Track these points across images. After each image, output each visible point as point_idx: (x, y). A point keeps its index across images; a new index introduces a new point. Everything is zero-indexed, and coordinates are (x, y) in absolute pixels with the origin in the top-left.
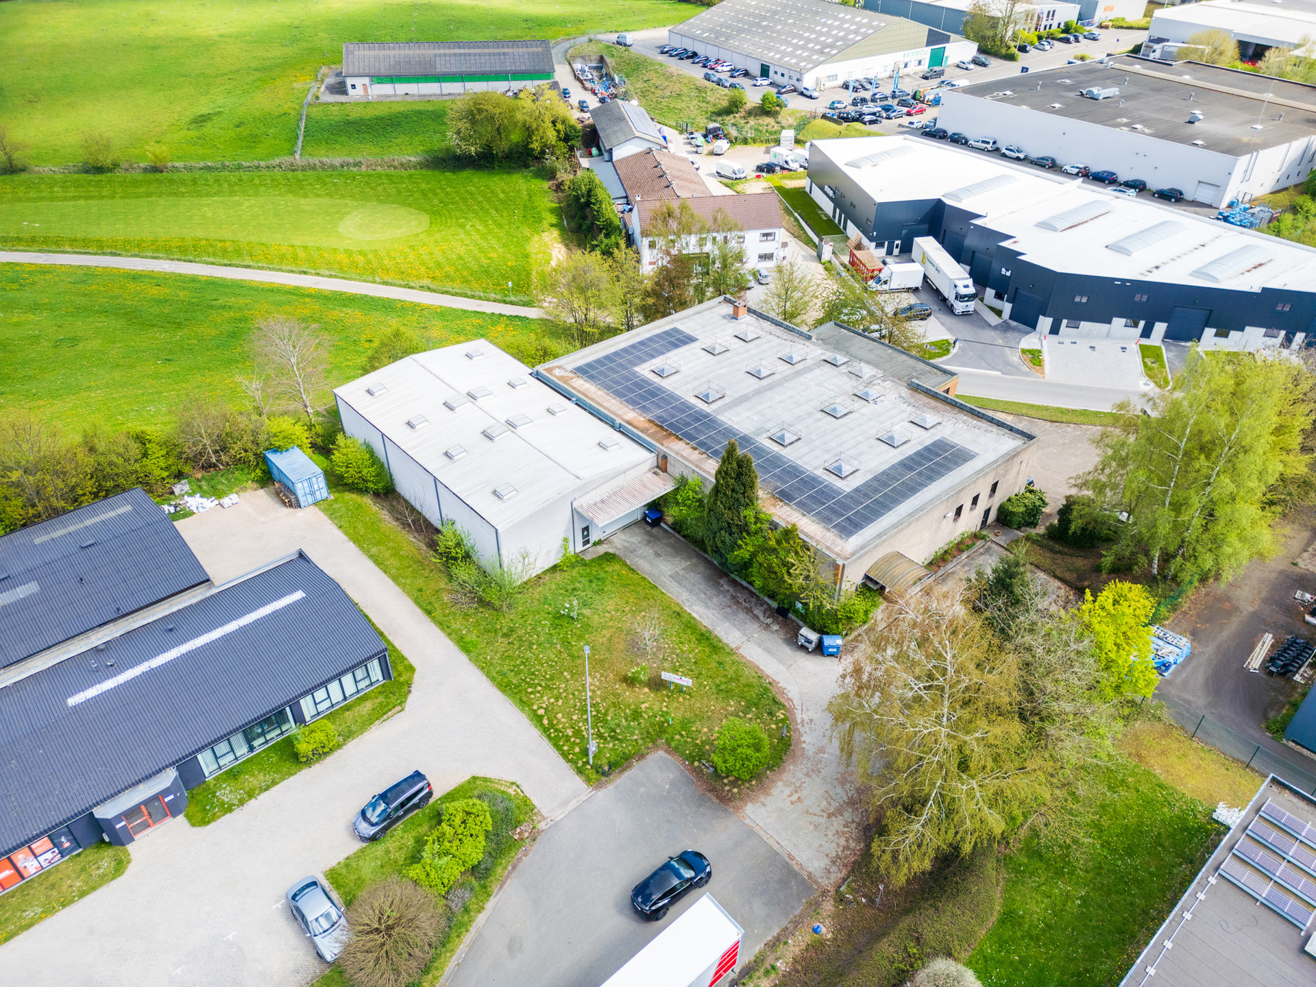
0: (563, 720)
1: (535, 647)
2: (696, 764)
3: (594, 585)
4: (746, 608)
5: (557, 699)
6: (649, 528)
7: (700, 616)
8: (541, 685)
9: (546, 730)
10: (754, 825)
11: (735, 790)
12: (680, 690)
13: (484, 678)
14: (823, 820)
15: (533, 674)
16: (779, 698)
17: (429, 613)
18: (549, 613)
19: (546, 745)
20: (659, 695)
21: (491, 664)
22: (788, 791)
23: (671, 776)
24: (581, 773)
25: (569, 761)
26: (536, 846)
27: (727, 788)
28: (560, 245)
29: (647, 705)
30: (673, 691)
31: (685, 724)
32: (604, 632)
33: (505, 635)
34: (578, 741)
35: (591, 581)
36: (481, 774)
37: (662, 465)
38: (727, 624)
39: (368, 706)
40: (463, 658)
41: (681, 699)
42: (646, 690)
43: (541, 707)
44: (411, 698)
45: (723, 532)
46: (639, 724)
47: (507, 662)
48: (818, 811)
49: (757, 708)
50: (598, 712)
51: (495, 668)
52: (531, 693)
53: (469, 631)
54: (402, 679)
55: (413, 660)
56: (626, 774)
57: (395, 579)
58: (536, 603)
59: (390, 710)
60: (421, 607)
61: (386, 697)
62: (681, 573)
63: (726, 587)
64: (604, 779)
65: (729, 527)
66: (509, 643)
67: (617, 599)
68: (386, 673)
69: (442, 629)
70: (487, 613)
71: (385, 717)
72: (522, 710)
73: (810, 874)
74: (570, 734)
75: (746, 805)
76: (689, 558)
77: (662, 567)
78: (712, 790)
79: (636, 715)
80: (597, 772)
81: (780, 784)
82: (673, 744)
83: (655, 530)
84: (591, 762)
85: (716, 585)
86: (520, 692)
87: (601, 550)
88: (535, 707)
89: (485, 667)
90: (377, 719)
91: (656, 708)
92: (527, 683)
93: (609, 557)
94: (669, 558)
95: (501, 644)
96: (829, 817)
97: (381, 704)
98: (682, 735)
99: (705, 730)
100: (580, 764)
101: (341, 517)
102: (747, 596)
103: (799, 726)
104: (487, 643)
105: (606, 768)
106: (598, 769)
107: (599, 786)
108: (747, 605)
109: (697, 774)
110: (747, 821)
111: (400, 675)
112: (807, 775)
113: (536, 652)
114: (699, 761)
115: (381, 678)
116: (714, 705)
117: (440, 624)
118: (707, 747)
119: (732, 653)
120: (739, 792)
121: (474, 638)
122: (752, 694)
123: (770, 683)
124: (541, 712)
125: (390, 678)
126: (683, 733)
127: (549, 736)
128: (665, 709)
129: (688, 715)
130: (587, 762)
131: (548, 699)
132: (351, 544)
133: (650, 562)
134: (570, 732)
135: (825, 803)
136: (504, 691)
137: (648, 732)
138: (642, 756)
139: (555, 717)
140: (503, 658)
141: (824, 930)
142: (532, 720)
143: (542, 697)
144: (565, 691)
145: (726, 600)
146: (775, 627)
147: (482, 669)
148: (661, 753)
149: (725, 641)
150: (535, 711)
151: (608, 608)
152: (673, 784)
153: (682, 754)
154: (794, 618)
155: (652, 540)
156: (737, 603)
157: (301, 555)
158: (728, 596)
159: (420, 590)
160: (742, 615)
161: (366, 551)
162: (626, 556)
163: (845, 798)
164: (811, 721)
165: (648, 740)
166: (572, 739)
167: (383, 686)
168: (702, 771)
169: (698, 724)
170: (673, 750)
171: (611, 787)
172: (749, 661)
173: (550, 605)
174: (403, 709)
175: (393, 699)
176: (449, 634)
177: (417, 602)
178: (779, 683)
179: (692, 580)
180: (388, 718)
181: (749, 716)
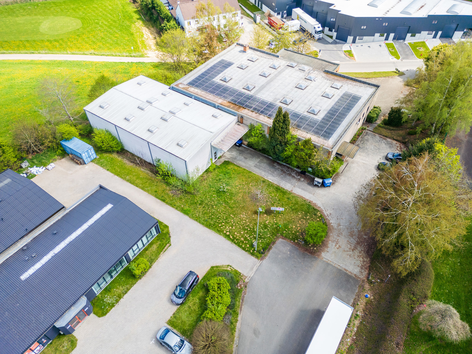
0: (238, 235)
1: (214, 207)
2: (296, 241)
3: (227, 176)
4: (288, 174)
5: (232, 227)
6: (238, 148)
7: (272, 181)
8: (223, 222)
9: (232, 241)
10: (327, 261)
11: (315, 248)
12: (279, 213)
13: (199, 224)
14: (351, 253)
15: (218, 218)
16: (315, 208)
17: (164, 201)
18: (214, 191)
19: (235, 247)
20: (271, 216)
21: (200, 218)
22: (334, 244)
23: (289, 248)
24: (253, 255)
25: (246, 251)
26: (248, 290)
27: (312, 248)
28: (145, 28)
29: (268, 221)
30: (276, 214)
31: (286, 226)
32: (239, 195)
33: (200, 204)
34: (247, 242)
35: (225, 174)
36: (214, 265)
37: (241, 121)
38: (284, 182)
39: (155, 247)
40: (186, 217)
41: (280, 216)
42: (265, 215)
43: (227, 232)
44: (172, 239)
45: (278, 146)
46: (268, 230)
47: (206, 215)
48: (348, 249)
49: (309, 214)
51: (202, 219)
52: (221, 226)
53: (184, 205)
54: (164, 232)
55: (166, 222)
56: (271, 251)
57: (142, 189)
58: (207, 188)
59: (165, 246)
60: (159, 199)
61: (161, 241)
62: (258, 164)
63: (278, 167)
64: (263, 255)
65: (280, 143)
66: (203, 207)
67: (238, 180)
68: (158, 231)
69: (173, 207)
70: (189, 196)
71: (164, 250)
72: (220, 234)
73: (355, 275)
74: (243, 240)
75: (321, 254)
76: (259, 157)
77: (250, 163)
78: (306, 250)
79: (266, 226)
80: (260, 253)
81: (330, 242)
82: (284, 235)
83: (240, 148)
84: (256, 250)
85: (273, 167)
86: (216, 227)
87: (223, 160)
88: (225, 232)
89: (197, 219)
90: (161, 251)
91: (272, 222)
92: (218, 222)
93: (226, 163)
94: (251, 159)
95: (200, 208)
96: (353, 251)
97: (160, 244)
98: (286, 231)
99: (294, 227)
100: (251, 251)
101: (106, 165)
102: (287, 169)
103: (327, 217)
104: (194, 209)
105: (262, 251)
106: (259, 252)
107: (262, 259)
108: (288, 172)
109: (298, 245)
110: (324, 260)
111: (163, 230)
112: (338, 236)
113: (216, 209)
114: (297, 240)
115: (155, 233)
116: (293, 216)
117: (171, 205)
118: (298, 233)
119: (290, 193)
120: (317, 249)
121: (188, 208)
122: (305, 208)
123: (309, 202)
124: (228, 233)
125: (160, 233)
126: (286, 230)
127: (235, 243)
128: (275, 222)
129: (285, 222)
130: (254, 250)
131: (229, 227)
132: (116, 176)
133: (244, 162)
134: (242, 239)
135: (349, 246)
136: (209, 228)
137: (273, 232)
138: (274, 243)
139: (234, 234)
140: (204, 214)
141: (369, 296)
142: (225, 238)
143: (226, 227)
144: (234, 222)
145: (279, 172)
146: (302, 179)
147: (197, 220)
148: (280, 240)
149: (286, 189)
150: (225, 233)
151: (236, 184)
152: (290, 251)
153: (289, 238)
154: (308, 174)
155: (241, 152)
156: (284, 172)
157: (101, 187)
158: (280, 170)
159: (156, 192)
160: (288, 177)
161: (124, 179)
162: (233, 161)
164: (331, 214)
165: (274, 235)
166: (245, 242)
167: (157, 236)
170: (285, 238)
171: (267, 258)
172: (298, 195)
173: (213, 188)
174: (170, 245)
175: (164, 241)
176: (176, 208)
177: (156, 197)
178: (312, 201)
179: (263, 166)
180: (166, 250)
181: (308, 217)
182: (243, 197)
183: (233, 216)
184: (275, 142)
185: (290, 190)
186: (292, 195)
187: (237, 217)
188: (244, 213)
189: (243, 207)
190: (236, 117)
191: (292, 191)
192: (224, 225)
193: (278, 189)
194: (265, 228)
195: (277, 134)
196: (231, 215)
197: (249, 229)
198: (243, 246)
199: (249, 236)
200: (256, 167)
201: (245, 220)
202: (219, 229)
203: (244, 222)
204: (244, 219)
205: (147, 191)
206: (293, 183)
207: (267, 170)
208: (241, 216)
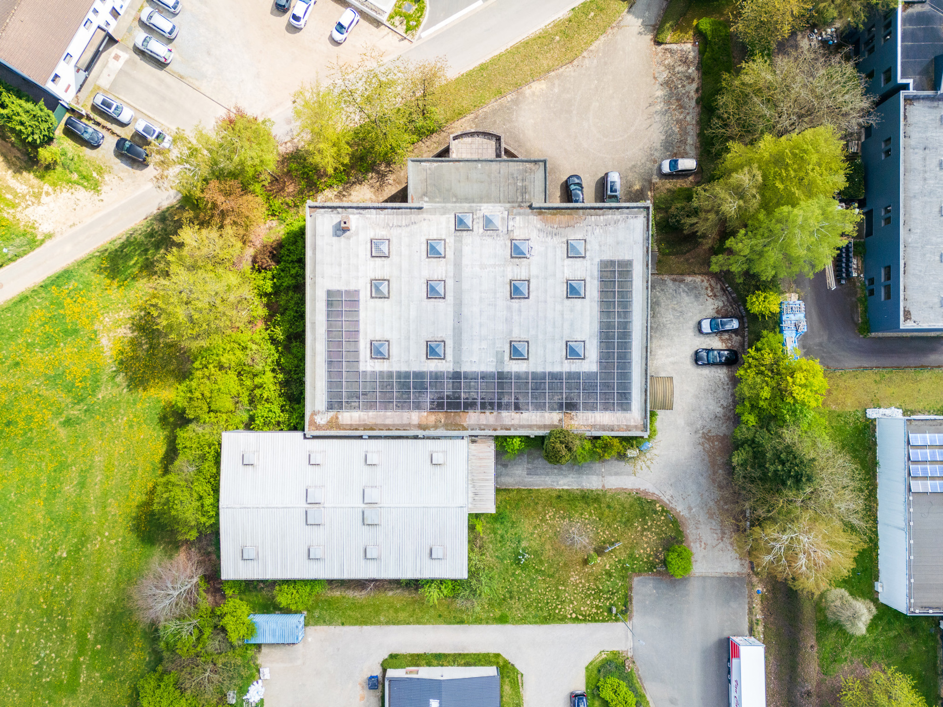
0: (586, 608)
1: (531, 589)
2: (655, 570)
5: (572, 603)
8: (558, 605)
10: (701, 574)
13: (531, 626)
15: (548, 603)
17: (462, 622)
21: (525, 617)
23: (651, 585)
24: (618, 620)
25: (608, 621)
29: (607, 565)
32: (547, 547)
33: (511, 598)
34: (601, 610)
36: (587, 664)
39: (507, 688)
40: (509, 627)
43: (571, 614)
44: (517, 667)
46: (615, 577)
47: (530, 609)
48: (716, 542)
49: (648, 516)
50: (594, 589)
51: (529, 617)
53: (493, 612)
54: (501, 664)
56: (634, 602)
57: (419, 623)
59: (518, 680)
60: (454, 624)
62: (530, 466)
64: (628, 613)
66: (518, 600)
67: (527, 521)
69: (480, 623)
72: (565, 623)
74: (595, 611)
75: (692, 568)
77: (517, 472)
79: (609, 574)
80: (623, 613)
82: (637, 571)
86: (554, 616)
89: (523, 620)
91: (613, 562)
92: (552, 609)
95: (516, 603)
96: (722, 540)
97: (510, 682)
99: (642, 551)
100: (614, 618)
104: (509, 609)
105: (624, 608)
107: (630, 618)
109: (659, 574)
110: (698, 575)
111: (498, 663)
112: (697, 528)
113: (535, 591)
117: (475, 622)
118: (651, 559)
119: (604, 493)
121: (500, 613)
122: (637, 508)
123: (637, 493)
124: (574, 615)
126: (635, 562)
128: (617, 559)
130: (616, 614)
131: (569, 607)
135: (715, 535)
137: (622, 576)
138: (631, 589)
139: (581, 611)
140: (526, 609)
142: (574, 622)
143: (565, 609)
147: (525, 623)
149: (594, 488)
150: (571, 617)
151: (530, 531)
152: (655, 588)
153: (645, 571)
161: (379, 624)
163: (719, 524)
166: (599, 612)
168: (658, 571)
169: (636, 552)
171: (635, 614)
172: (615, 489)
174: (522, 675)
175: (511, 674)
176: (487, 623)
178: (640, 489)
179: (540, 466)
182: (554, 549)
185: (601, 488)
186: (608, 494)
187: (568, 585)
188: (573, 573)
189: (565, 564)
191: (603, 486)
192: (561, 608)
193: (585, 497)
194: (611, 577)
198: (601, 618)
199: (600, 601)
200: (530, 474)
201: (581, 582)
202: (560, 617)
203: (581, 586)
204: (578, 582)
205: (428, 622)
206: (597, 472)
207: (549, 470)
208: (572, 581)
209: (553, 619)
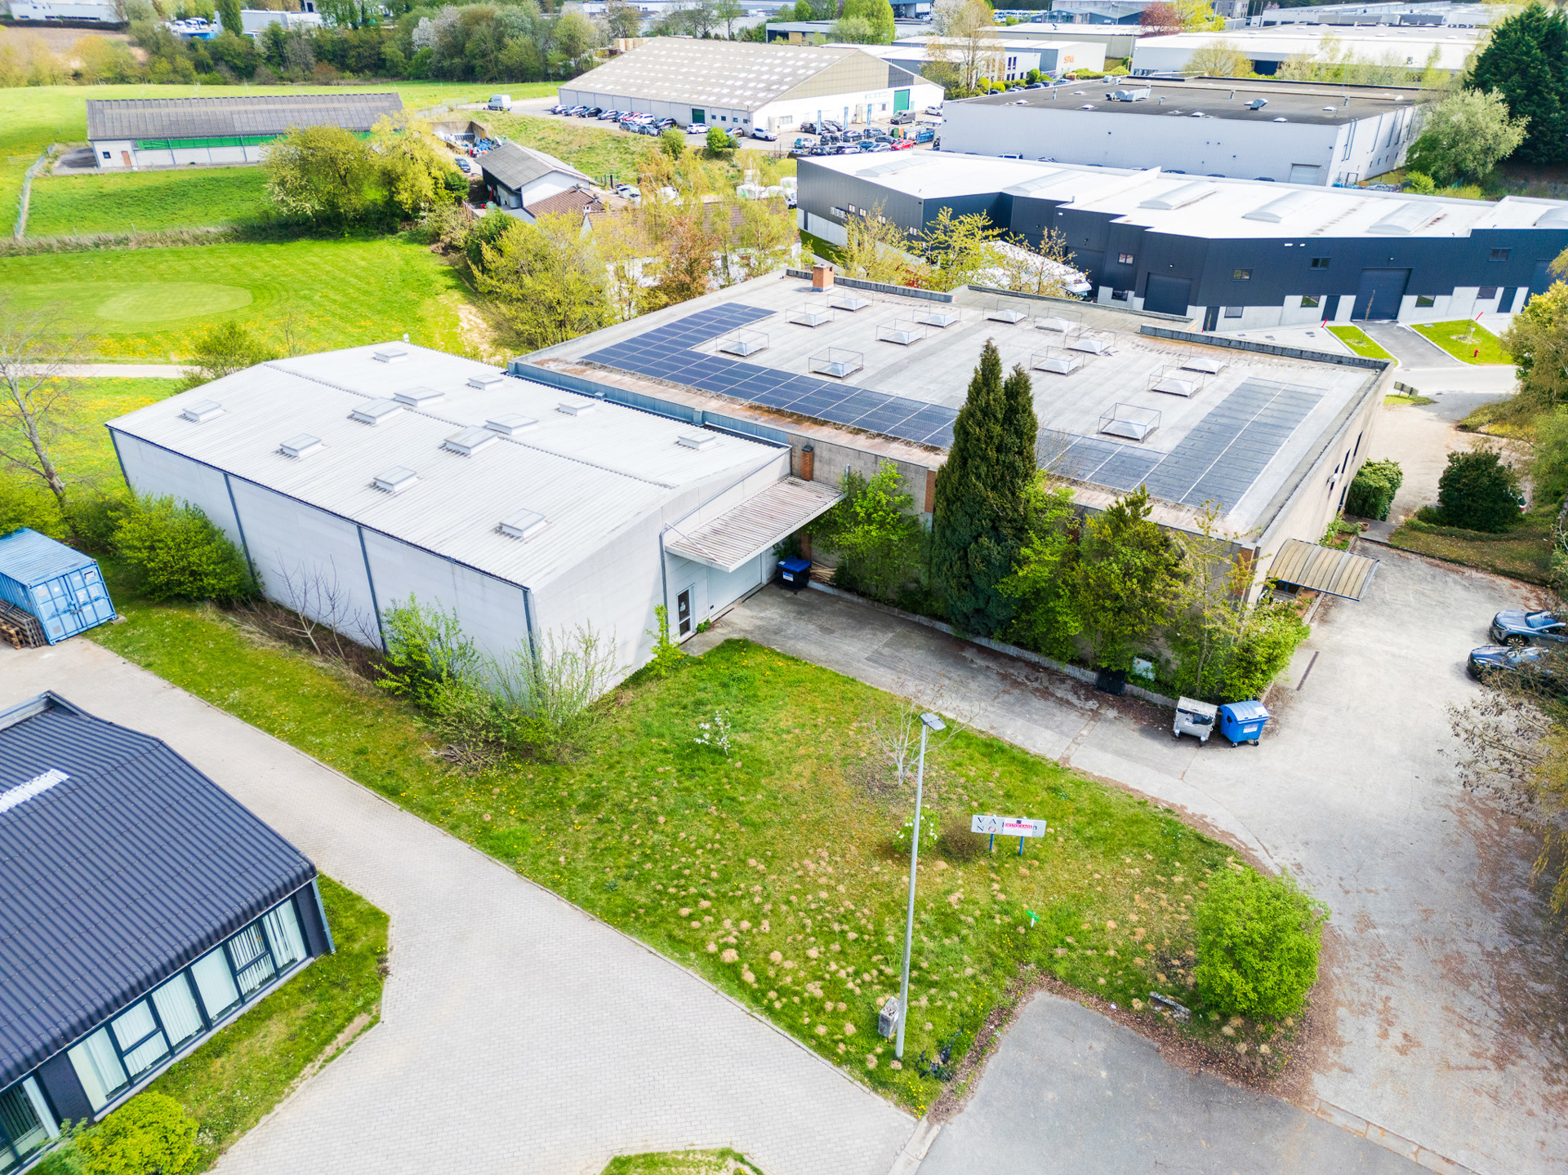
0: (789, 965)
1: (661, 819)
2: (1137, 1004)
3: (734, 691)
4: (1037, 690)
5: (755, 920)
6: (789, 594)
8: (705, 897)
9: (756, 997)
10: (1362, 1128)
11: (1264, 1049)
12: (1018, 851)
13: (565, 906)
14: (1493, 1078)
15: (679, 875)
16: (1207, 836)
17: (392, 793)
18: (666, 751)
19: (769, 1035)
20: (974, 868)
21: (574, 872)
22: (1372, 1026)
23: (1099, 1047)
24: (884, 1084)
25: (842, 1061)
27: (1242, 1048)
28: (468, 306)
29: (958, 895)
30: (999, 857)
31: (1060, 918)
32: (796, 768)
33: (584, 808)
34: (843, 1006)
35: (724, 685)
37: (803, 467)
38: (1020, 722)
39: (276, 1030)
40: (501, 872)
41: (1024, 871)
42: (942, 865)
43: (727, 946)
44: (390, 987)
46: (963, 940)
47: (609, 860)
48: (1465, 1058)
49: (1182, 861)
50: (861, 931)
51: (585, 879)
52: (690, 917)
53: (498, 813)
54: (356, 947)
55: (376, 897)
56: (991, 1063)
57: (296, 740)
58: (630, 737)
59: (340, 1029)
60: (370, 783)
61: (322, 998)
62: (886, 651)
63: (981, 662)
64: (944, 1088)
66: (601, 821)
67: (791, 708)
68: (314, 937)
69: (434, 820)
70: (529, 772)
71: (329, 1050)
72: (684, 960)
74: (819, 993)
75: (1309, 1081)
76: (886, 627)
77: (846, 648)
78: (1212, 1059)
79: (947, 922)
80: (923, 1074)
81: (1342, 1012)
82: (1060, 970)
83: (802, 596)
84: (900, 1053)
85: (962, 662)
86: (663, 920)
87: (717, 636)
88: (712, 948)
89: (560, 882)
90: (308, 1059)
91: (984, 901)
92: (674, 897)
93: (736, 646)
94: (850, 632)
95: (583, 827)
96: (1501, 1068)
97: (311, 1018)
98: (1070, 947)
99: (1111, 924)
100: (872, 1063)
102: (1025, 671)
103: (1286, 882)
104: (549, 830)
105: (937, 1059)
106: (918, 1065)
107: (942, 1111)
108: (1036, 685)
109: (1154, 1027)
110: (1339, 1120)
111: (350, 938)
112: (1380, 980)
113: (669, 829)
114: (1142, 995)
115: (300, 952)
116: (1098, 870)
117: (425, 811)
118: (1139, 961)
119: (1059, 769)
120: (1275, 1051)
121: (516, 826)
122: (1151, 835)
123: (1169, 811)
124: (730, 956)
125: (326, 949)
126: (1069, 940)
127: (769, 1010)
128: (1002, 897)
129: (1056, 900)
130: (891, 1055)
131: (737, 923)
132: (179, 692)
133: (820, 644)
134: (815, 989)
135: (1465, 1036)
136: (623, 927)
137: (991, 955)
138: (1004, 1014)
139: (767, 961)
140: (597, 854)
142: (714, 979)
143: (719, 921)
144: (767, 898)
145: (994, 682)
146: (1112, 713)
147: (555, 885)
148: (1041, 996)
149: (1033, 751)
150: (714, 957)
151: (782, 725)
152: (1112, 1064)
153: (1093, 990)
154: (1137, 690)
155: (806, 610)
156: (1016, 684)
157: (53, 704)
158: (994, 676)
159: (362, 752)
160: (1037, 703)
162: (768, 640)
163: (1493, 1015)
164: (1298, 866)
165: (998, 972)
166: (829, 1006)
167: (309, 971)
168: (1158, 1018)
169: (1088, 915)
170: (1069, 985)
171: (971, 1105)
172: (1100, 778)
173: (661, 736)
174: (376, 1020)
175: (342, 999)
176: (453, 828)
177: (357, 775)
178: (1183, 807)
179: (912, 660)
180: (339, 1051)
181: (1178, 879)
182: (815, 778)
183: (761, 867)
184: (966, 519)
185: (1056, 758)
186: (1070, 776)
187: (781, 872)
188: (825, 854)
189: (818, 822)
190: (783, 450)
191: (1067, 760)
192: (707, 912)
193: (993, 749)
194: (947, 931)
195: (978, 477)
196: (752, 862)
197: (852, 935)
198: (821, 1030)
199: (857, 973)
200: (875, 662)
201: (830, 888)
202: (677, 932)
203: (824, 895)
204: (823, 880)
205: (320, 752)
206: (1065, 729)
207: (932, 675)
208: (803, 867)
209: (654, 925)
